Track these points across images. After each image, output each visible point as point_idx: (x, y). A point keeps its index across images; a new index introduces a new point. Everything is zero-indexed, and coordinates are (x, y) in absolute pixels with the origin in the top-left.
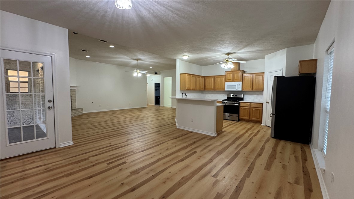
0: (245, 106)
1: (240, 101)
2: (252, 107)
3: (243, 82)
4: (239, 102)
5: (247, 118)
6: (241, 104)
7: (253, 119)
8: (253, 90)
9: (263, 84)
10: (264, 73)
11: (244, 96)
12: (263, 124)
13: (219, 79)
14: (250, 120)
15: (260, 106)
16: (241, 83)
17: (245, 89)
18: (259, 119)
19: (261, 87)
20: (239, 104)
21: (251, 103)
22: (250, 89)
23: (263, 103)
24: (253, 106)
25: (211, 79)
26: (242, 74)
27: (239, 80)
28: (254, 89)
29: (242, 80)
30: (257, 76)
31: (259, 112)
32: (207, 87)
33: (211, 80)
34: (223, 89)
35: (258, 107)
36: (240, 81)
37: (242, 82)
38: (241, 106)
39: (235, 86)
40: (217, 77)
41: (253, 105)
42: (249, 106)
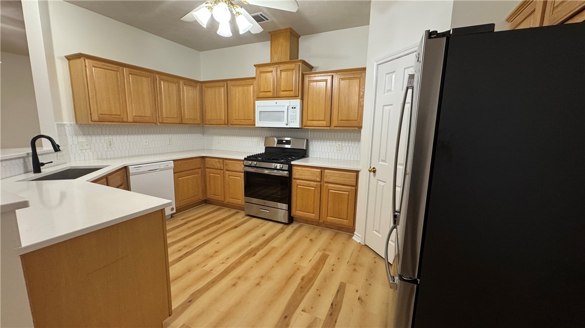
0: (306, 177)
1: (293, 163)
2: (326, 182)
3: (305, 102)
4: (291, 166)
5: (312, 216)
6: (297, 173)
7: (330, 219)
8: (332, 127)
9: (361, 107)
10: (364, 69)
11: (310, 143)
12: (357, 238)
13: (240, 88)
14: (321, 221)
15: (349, 178)
16: (297, 102)
17: (309, 123)
18: (345, 222)
19: (353, 116)
20: (290, 170)
21: (323, 169)
22: (324, 123)
23: (357, 172)
24: (331, 179)
25: (217, 89)
26: (303, 75)
27: (292, 93)
28: (335, 123)
29: (301, 93)
30: (342, 79)
31: (346, 197)
32: (209, 116)
33: (220, 94)
34: (251, 122)
35: (343, 182)
36: (295, 97)
37: (302, 99)
38: (296, 177)
39: (281, 114)
40: (233, 83)
41: (329, 176)
42: (318, 179)
